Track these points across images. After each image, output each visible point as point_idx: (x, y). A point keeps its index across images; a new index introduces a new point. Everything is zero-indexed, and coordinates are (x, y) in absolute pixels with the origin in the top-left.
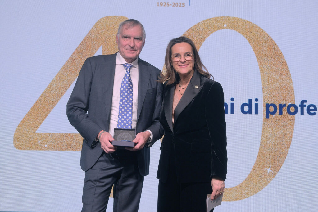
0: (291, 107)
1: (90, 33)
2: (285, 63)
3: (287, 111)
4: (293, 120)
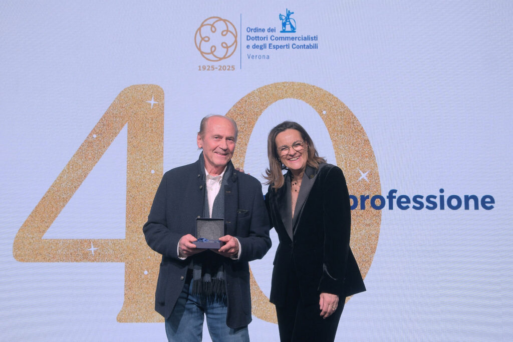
0: (377, 200)
1: (112, 108)
2: (367, 141)
3: (371, 204)
4: (379, 216)
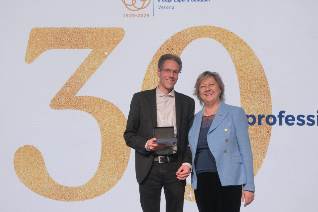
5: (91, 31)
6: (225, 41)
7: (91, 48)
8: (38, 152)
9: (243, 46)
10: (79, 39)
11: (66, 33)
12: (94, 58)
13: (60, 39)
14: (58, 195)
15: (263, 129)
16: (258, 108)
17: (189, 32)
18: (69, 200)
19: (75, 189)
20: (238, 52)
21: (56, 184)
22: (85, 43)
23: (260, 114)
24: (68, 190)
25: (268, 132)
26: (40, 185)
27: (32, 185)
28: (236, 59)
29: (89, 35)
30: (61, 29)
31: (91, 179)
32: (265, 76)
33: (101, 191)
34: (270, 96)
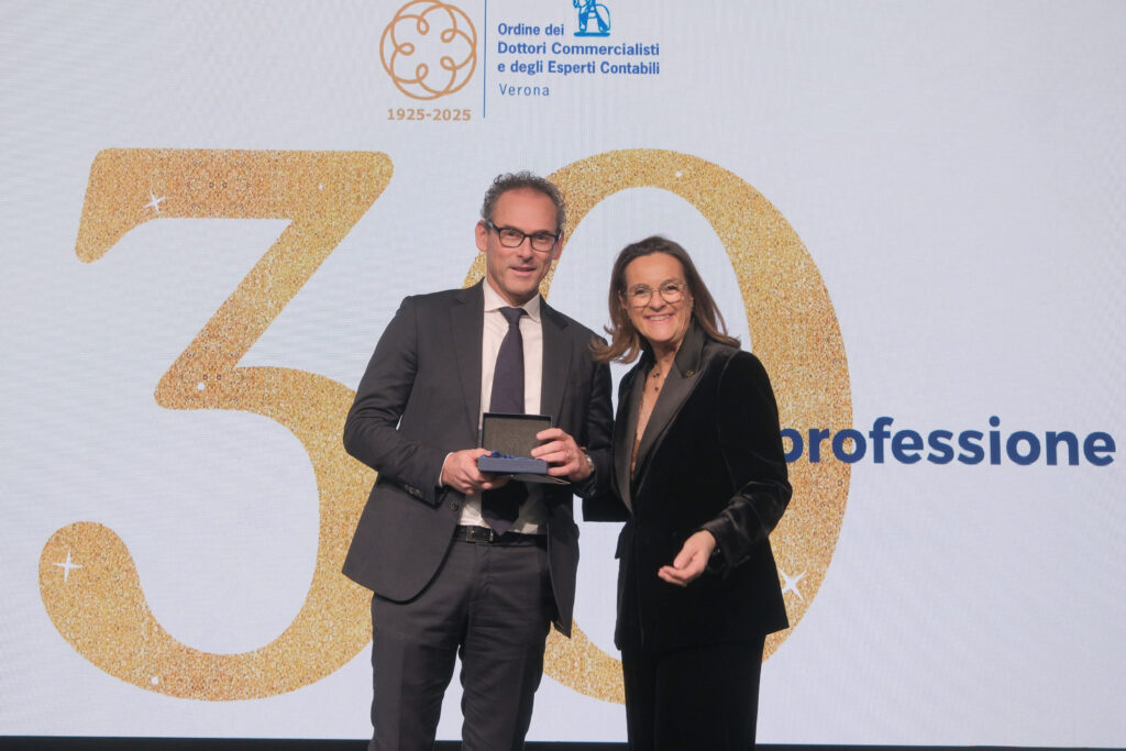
5: (285, 161)
6: (708, 200)
7: (285, 216)
8: (117, 542)
9: (762, 213)
10: (248, 185)
11: (209, 168)
12: (296, 246)
13: (188, 185)
14: (181, 680)
15: (824, 474)
16: (809, 409)
17: (594, 167)
18: (216, 695)
19: (236, 661)
20: (748, 232)
21: (174, 645)
22: (267, 200)
23: (816, 427)
24: (213, 666)
25: (840, 481)
26: (125, 648)
27: (97, 650)
28: (740, 256)
29: (280, 173)
30: (190, 153)
31: (287, 630)
32: (830, 309)
33: (318, 667)
34: (845, 371)
